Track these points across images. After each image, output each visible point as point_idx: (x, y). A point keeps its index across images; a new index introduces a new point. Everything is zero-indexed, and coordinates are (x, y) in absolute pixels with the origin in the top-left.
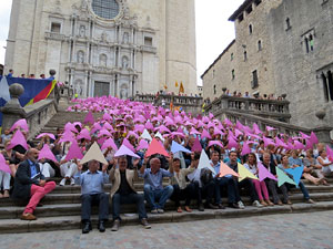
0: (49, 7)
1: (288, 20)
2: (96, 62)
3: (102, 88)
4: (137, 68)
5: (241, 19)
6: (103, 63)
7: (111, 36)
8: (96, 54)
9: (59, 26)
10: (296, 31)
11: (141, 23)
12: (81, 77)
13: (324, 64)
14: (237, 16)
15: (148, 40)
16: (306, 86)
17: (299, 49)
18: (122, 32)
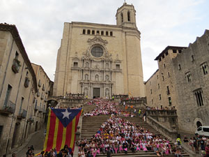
0: (73, 55)
2: (93, 79)
3: (97, 91)
4: (113, 80)
5: (160, 60)
6: (97, 79)
7: (100, 66)
8: (93, 75)
9: (77, 63)
10: (184, 71)
12: (87, 86)
13: (195, 88)
14: (158, 58)
15: (118, 66)
16: (189, 98)
17: (185, 80)
18: (105, 63)
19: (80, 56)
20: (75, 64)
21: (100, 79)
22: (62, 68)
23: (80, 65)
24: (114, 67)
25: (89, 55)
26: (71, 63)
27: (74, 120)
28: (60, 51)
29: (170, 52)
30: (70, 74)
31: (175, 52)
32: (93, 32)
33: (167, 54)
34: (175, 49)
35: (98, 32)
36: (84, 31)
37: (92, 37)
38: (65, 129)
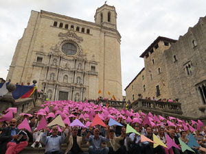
0: (38, 49)
1: (175, 57)
2: (61, 80)
4: (85, 84)
7: (71, 65)
8: (62, 75)
9: (41, 59)
10: (180, 63)
11: (89, 58)
12: (51, 89)
17: (183, 73)
18: (78, 63)
19: (47, 51)
20: (39, 59)
21: (70, 81)
22: (20, 63)
23: (45, 61)
24: (88, 68)
25: (59, 51)
26: (34, 57)
28: (20, 42)
29: (161, 44)
30: (30, 71)
31: (166, 44)
32: (67, 26)
34: (167, 41)
35: (72, 27)
36: (55, 24)
37: (65, 32)
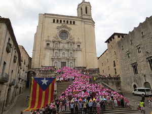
0: (46, 38)
2: (61, 56)
4: (75, 56)
5: (109, 42)
6: (64, 56)
8: (61, 52)
9: (49, 44)
10: (125, 51)
11: (76, 40)
12: (56, 61)
13: (133, 62)
14: (108, 41)
15: (79, 46)
16: (129, 69)
17: (126, 56)
18: (69, 44)
19: (51, 39)
20: (48, 44)
21: (66, 56)
22: (38, 48)
23: (51, 45)
24: (76, 47)
25: (58, 38)
26: (45, 44)
27: (50, 86)
28: (36, 34)
29: (116, 37)
30: (44, 52)
31: (119, 37)
32: (61, 21)
33: (114, 38)
34: (119, 35)
35: (64, 21)
36: (54, 21)
37: (60, 25)
38: (44, 92)
